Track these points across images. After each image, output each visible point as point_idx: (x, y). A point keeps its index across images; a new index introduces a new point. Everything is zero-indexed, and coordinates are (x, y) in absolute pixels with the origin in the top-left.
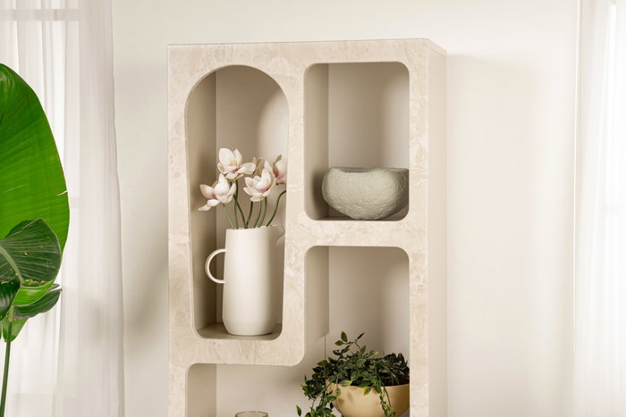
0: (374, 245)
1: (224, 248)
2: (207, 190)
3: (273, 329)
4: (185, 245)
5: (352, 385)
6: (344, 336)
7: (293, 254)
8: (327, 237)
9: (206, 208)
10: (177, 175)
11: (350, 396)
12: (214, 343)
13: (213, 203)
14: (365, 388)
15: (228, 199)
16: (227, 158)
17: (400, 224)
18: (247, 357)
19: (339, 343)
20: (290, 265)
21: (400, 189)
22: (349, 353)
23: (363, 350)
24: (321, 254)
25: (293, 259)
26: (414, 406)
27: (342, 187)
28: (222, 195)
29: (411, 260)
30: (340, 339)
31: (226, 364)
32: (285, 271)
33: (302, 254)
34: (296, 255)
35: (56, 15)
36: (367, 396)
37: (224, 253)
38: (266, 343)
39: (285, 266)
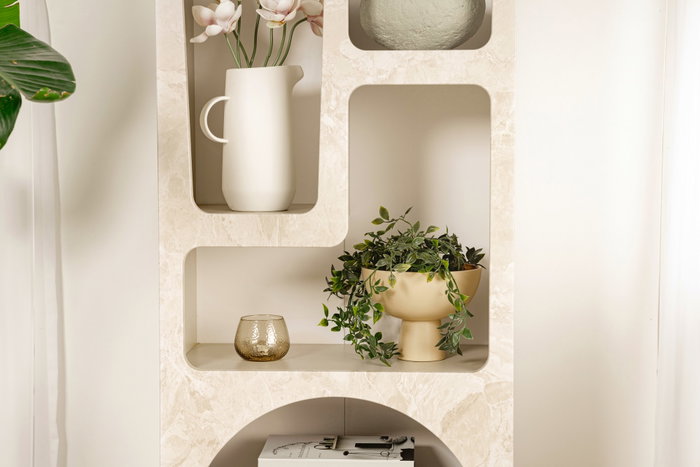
0: (444, 82)
1: (224, 95)
2: (205, 12)
3: (299, 197)
4: (180, 86)
5: (409, 270)
6: (383, 212)
7: (333, 96)
8: (380, 72)
9: (201, 38)
11: (404, 286)
12: (223, 219)
13: (214, 29)
14: (427, 273)
15: (231, 27)
17: (480, 53)
18: (269, 237)
19: (377, 221)
20: (329, 111)
21: (472, 10)
22: (394, 232)
23: (417, 226)
24: (365, 97)
25: (333, 103)
26: (496, 293)
27: (393, 5)
28: (225, 19)
29: (494, 101)
30: (379, 216)
31: (240, 247)
32: (322, 119)
33: (346, 96)
34: (337, 99)
36: (430, 283)
37: (223, 103)
39: (322, 113)
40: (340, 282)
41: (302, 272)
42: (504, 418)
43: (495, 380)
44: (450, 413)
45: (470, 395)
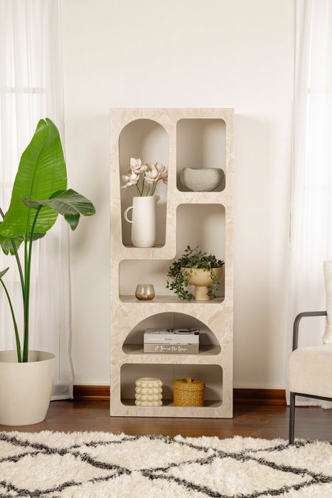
0: (210, 203)
1: (132, 206)
2: (127, 178)
3: (159, 242)
4: (118, 204)
5: (197, 268)
6: (189, 247)
8: (187, 199)
9: (125, 187)
10: (115, 171)
11: (195, 273)
13: (130, 184)
14: (204, 269)
15: (135, 183)
16: (134, 163)
17: (222, 193)
18: (149, 256)
19: (186, 251)
20: (169, 213)
22: (192, 254)
23: (200, 253)
24: (182, 208)
27: (192, 176)
28: (133, 180)
29: (226, 210)
30: (187, 249)
32: (167, 216)
33: (175, 207)
34: (172, 208)
35: (34, 91)
36: (204, 272)
37: (132, 209)
38: (157, 249)
40: (173, 272)
41: (159, 269)
42: (229, 319)
43: (226, 306)
44: (211, 318)
45: (218, 312)
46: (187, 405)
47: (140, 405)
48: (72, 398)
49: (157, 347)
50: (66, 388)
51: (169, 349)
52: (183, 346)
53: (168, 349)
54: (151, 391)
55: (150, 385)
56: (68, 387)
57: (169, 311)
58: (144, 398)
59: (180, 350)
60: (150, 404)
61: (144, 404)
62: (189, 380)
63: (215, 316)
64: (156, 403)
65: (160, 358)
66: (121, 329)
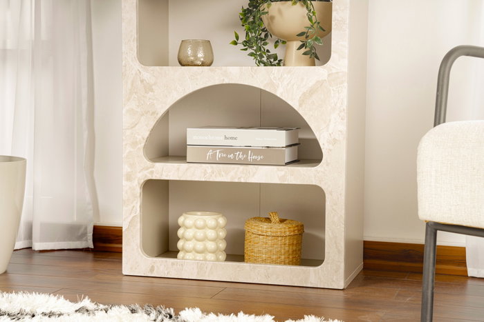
11: (280, 10)
42: (340, 96)
43: (334, 71)
44: (304, 94)
45: (318, 82)
46: (264, 261)
47: (183, 258)
48: (92, 246)
49: (210, 153)
50: (82, 231)
51: (231, 156)
52: (256, 151)
53: (229, 156)
54: (200, 234)
55: (200, 223)
56: (86, 228)
57: (226, 81)
58: (189, 245)
59: (251, 158)
60: (199, 257)
61: (189, 256)
62: (275, 218)
63: (312, 92)
64: (210, 257)
65: (209, 171)
66: (142, 115)
